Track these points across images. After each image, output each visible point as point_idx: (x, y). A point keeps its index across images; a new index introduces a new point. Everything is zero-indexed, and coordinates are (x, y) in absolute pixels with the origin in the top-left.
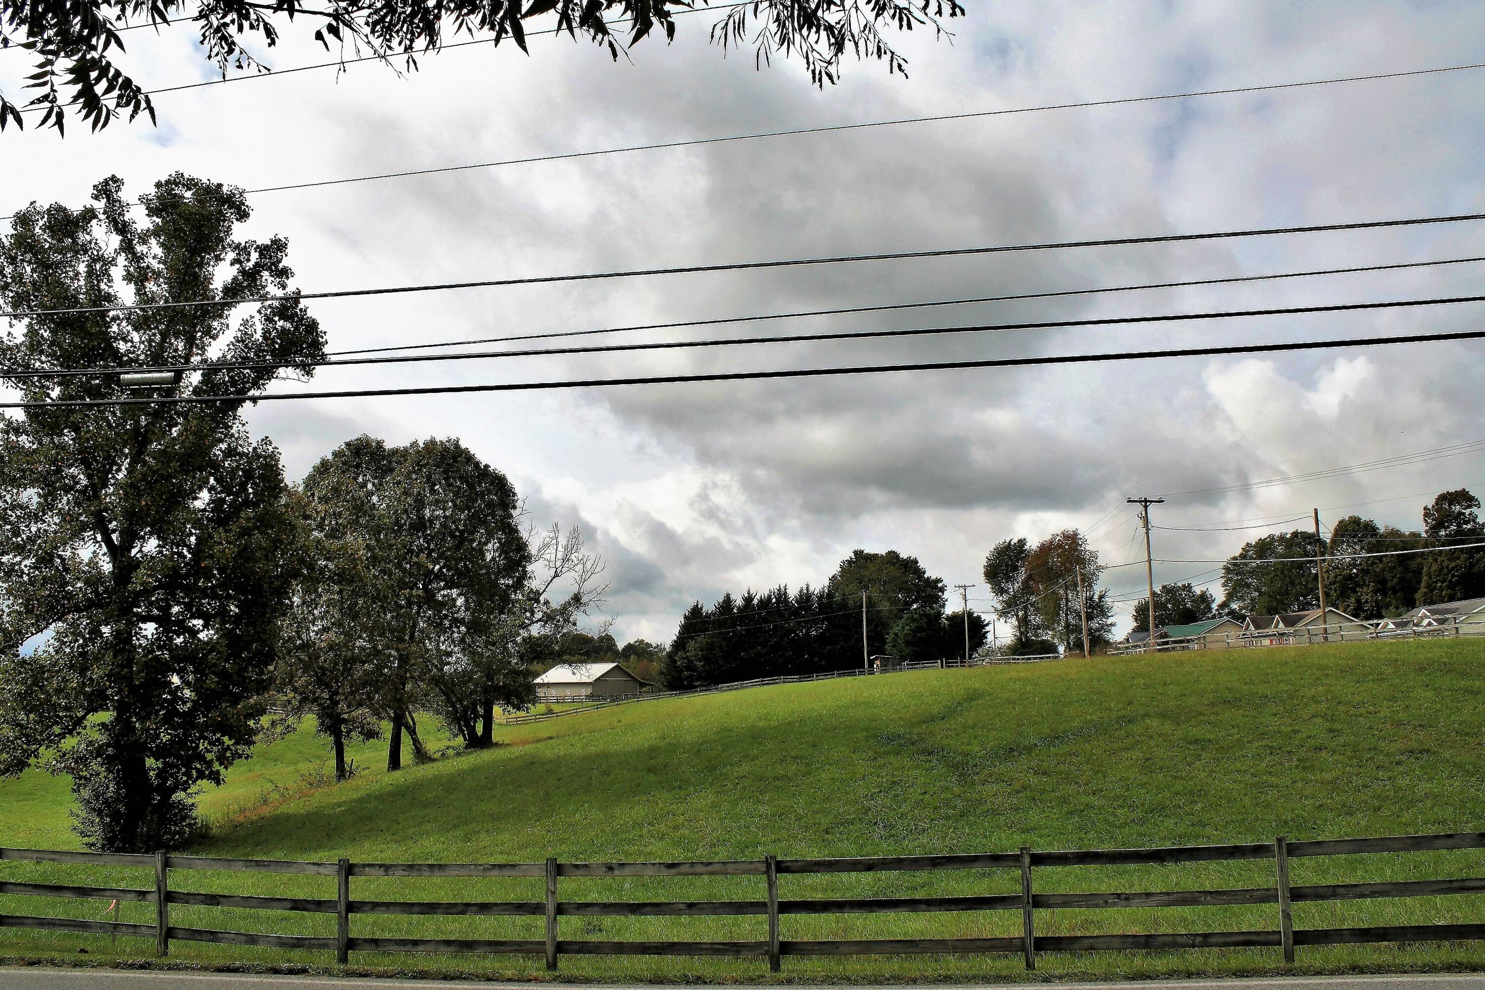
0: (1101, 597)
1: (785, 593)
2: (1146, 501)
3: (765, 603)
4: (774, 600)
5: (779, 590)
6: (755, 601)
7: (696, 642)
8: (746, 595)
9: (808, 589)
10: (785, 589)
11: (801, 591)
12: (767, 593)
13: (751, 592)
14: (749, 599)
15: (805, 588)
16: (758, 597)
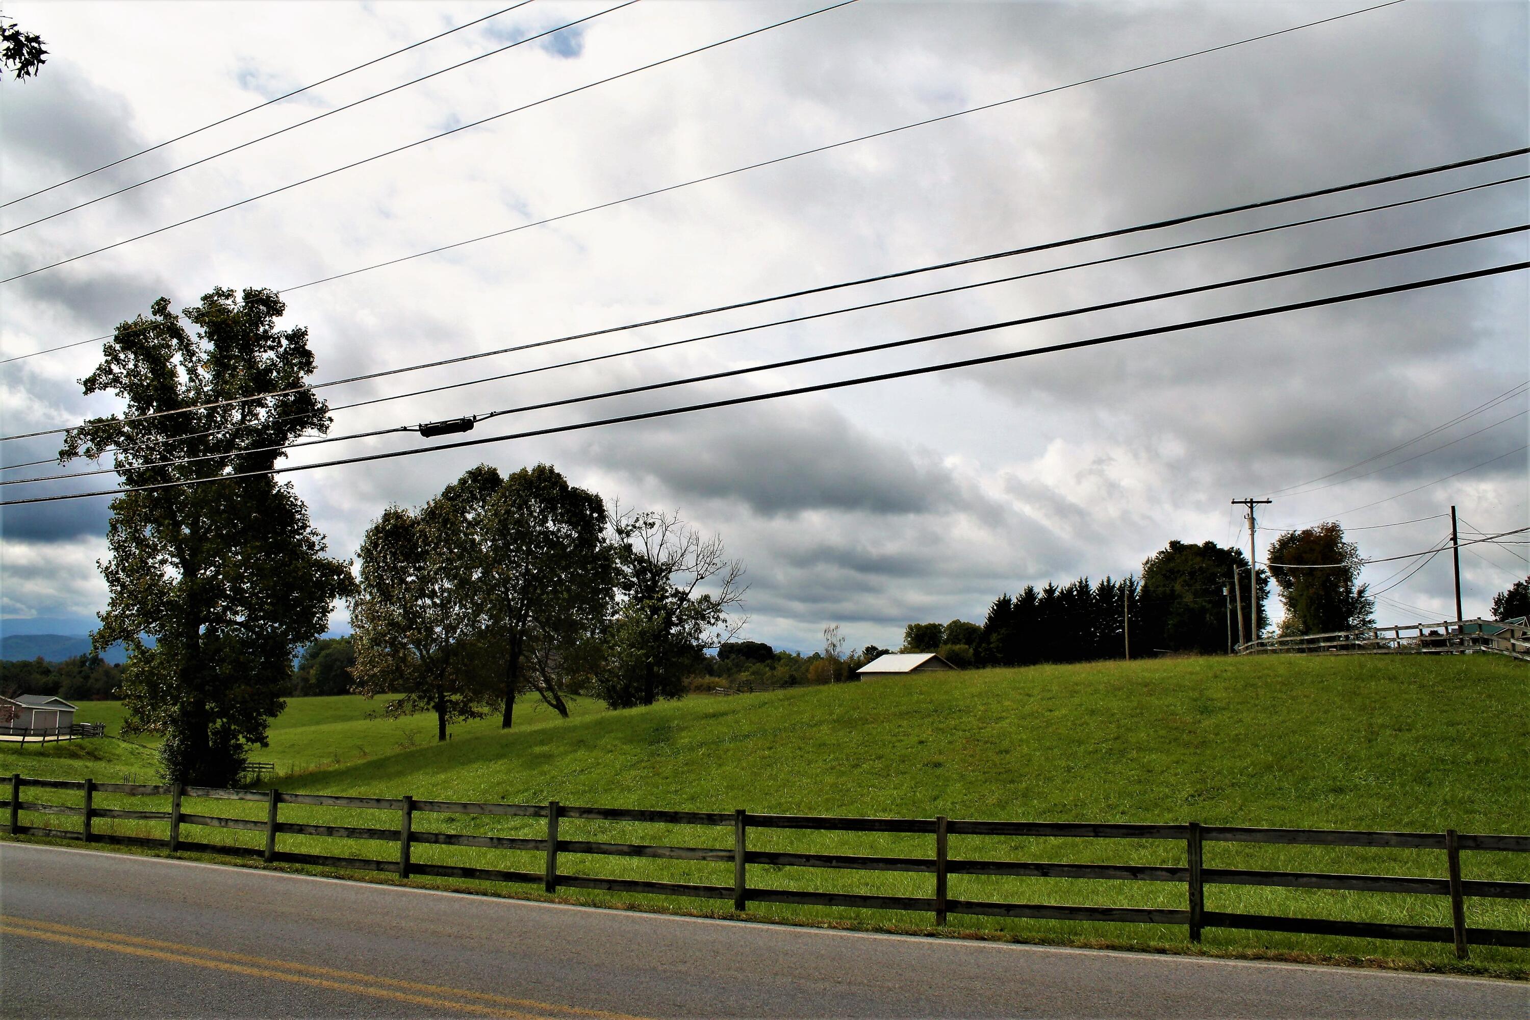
0: (1361, 592)
1: (1087, 586)
2: (1252, 502)
3: (1067, 595)
4: (1075, 593)
5: (1081, 583)
6: (1057, 594)
7: (998, 634)
8: (1048, 588)
9: (1108, 581)
10: (1086, 582)
11: (1102, 584)
12: (1068, 585)
13: (1052, 585)
14: (1050, 591)
15: (1105, 580)
16: (1059, 590)
